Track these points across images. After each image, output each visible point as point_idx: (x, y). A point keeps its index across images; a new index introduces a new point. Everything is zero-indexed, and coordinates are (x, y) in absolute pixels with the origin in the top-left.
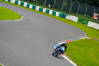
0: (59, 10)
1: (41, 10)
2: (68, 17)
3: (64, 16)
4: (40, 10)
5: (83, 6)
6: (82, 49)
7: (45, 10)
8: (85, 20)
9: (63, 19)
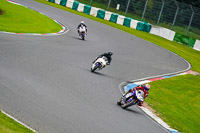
0: (138, 16)
1: (101, 15)
2: (155, 31)
3: (146, 29)
4: (98, 16)
5: (186, 8)
6: (183, 96)
7: (108, 15)
8: (188, 38)
9: (144, 34)
